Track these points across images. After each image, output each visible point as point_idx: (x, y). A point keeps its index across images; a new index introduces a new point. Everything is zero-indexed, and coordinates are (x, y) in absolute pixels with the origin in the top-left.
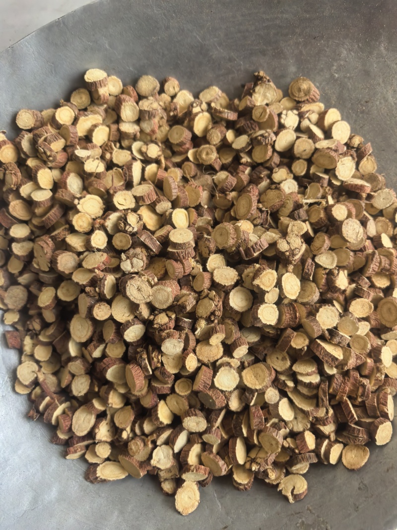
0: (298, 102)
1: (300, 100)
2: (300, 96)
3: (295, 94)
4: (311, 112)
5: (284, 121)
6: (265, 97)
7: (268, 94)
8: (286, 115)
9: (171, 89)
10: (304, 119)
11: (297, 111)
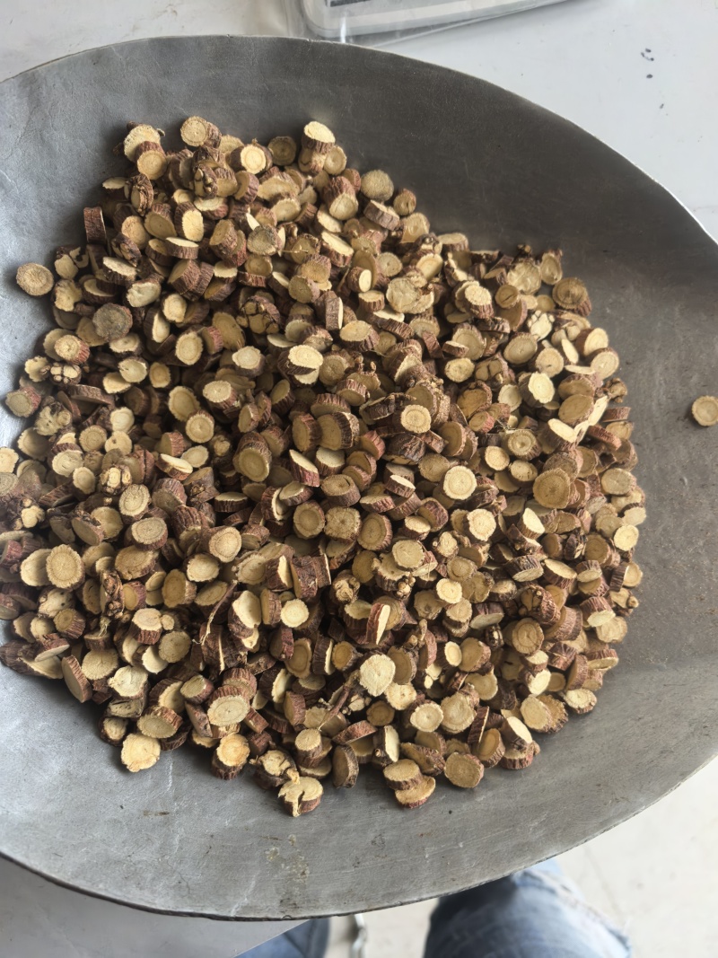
1: (564, 306)
2: (565, 301)
4: (572, 323)
5: (533, 324)
6: (524, 281)
7: (529, 279)
8: (538, 318)
9: (403, 206)
10: (560, 329)
11: (555, 317)
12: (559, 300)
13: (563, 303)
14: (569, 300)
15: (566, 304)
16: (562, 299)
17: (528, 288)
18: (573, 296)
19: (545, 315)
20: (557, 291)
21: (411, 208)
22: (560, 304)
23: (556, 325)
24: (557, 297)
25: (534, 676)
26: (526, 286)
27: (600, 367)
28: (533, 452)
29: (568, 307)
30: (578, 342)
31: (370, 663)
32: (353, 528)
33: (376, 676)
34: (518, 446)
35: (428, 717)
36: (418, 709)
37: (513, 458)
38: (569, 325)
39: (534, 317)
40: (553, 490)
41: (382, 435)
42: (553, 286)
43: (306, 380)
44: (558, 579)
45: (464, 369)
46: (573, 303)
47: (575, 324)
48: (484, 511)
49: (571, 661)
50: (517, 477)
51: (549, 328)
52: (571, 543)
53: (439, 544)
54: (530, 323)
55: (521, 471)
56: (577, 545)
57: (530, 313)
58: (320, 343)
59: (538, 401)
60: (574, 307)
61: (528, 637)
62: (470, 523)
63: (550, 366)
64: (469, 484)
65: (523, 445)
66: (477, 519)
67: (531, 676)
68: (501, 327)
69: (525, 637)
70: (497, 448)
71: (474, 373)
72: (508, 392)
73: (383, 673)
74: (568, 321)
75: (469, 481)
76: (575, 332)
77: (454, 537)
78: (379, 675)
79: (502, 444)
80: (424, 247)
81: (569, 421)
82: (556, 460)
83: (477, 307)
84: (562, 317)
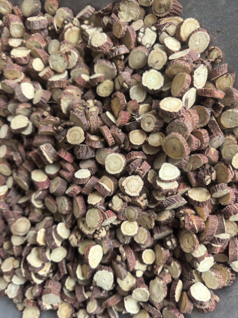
0: (159, 18)
1: (161, 16)
2: (161, 12)
3: (157, 11)
4: (168, 25)
5: (142, 39)
6: (129, 14)
7: (132, 11)
8: (144, 33)
9: (50, 9)
10: (161, 32)
11: (156, 27)
12: (157, 13)
13: (160, 14)
14: (163, 10)
15: (162, 13)
16: (158, 12)
17: (135, 16)
18: (164, 5)
19: (148, 29)
20: (154, 8)
21: (55, 8)
22: (158, 15)
23: (158, 32)
24: (155, 12)
25: (199, 263)
26: (133, 16)
27: (196, 45)
28: (157, 126)
29: (164, 15)
30: (176, 36)
31: (98, 275)
32: (65, 208)
33: (103, 281)
34: (147, 125)
35: (142, 295)
36: (134, 291)
37: (148, 134)
38: (166, 27)
39: (141, 34)
40: (174, 149)
41: (67, 149)
42: (152, 6)
43: (27, 132)
44: (197, 203)
45: (108, 87)
46: (166, 10)
47: (170, 24)
48: (133, 176)
49: (226, 246)
50: (153, 145)
51: (155, 35)
52: (201, 177)
53: (112, 204)
54: (139, 39)
55: (155, 140)
56: (205, 177)
57: (138, 32)
58: (25, 111)
59: (153, 90)
60: (168, 13)
61: (188, 241)
62: (125, 188)
63: (157, 62)
64: (120, 163)
65: (149, 123)
66: (129, 184)
67: (197, 264)
68: (117, 52)
69: (187, 242)
70: (136, 130)
71: (114, 86)
72: (135, 91)
73: (106, 278)
74: (164, 25)
75: (119, 161)
76: (172, 29)
77: (120, 198)
78: (105, 280)
79: (138, 127)
80: (66, 27)
81: (176, 95)
82: (172, 127)
83: (99, 48)
84: (161, 24)
